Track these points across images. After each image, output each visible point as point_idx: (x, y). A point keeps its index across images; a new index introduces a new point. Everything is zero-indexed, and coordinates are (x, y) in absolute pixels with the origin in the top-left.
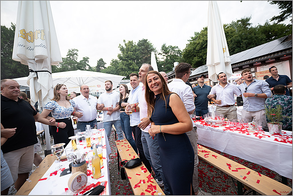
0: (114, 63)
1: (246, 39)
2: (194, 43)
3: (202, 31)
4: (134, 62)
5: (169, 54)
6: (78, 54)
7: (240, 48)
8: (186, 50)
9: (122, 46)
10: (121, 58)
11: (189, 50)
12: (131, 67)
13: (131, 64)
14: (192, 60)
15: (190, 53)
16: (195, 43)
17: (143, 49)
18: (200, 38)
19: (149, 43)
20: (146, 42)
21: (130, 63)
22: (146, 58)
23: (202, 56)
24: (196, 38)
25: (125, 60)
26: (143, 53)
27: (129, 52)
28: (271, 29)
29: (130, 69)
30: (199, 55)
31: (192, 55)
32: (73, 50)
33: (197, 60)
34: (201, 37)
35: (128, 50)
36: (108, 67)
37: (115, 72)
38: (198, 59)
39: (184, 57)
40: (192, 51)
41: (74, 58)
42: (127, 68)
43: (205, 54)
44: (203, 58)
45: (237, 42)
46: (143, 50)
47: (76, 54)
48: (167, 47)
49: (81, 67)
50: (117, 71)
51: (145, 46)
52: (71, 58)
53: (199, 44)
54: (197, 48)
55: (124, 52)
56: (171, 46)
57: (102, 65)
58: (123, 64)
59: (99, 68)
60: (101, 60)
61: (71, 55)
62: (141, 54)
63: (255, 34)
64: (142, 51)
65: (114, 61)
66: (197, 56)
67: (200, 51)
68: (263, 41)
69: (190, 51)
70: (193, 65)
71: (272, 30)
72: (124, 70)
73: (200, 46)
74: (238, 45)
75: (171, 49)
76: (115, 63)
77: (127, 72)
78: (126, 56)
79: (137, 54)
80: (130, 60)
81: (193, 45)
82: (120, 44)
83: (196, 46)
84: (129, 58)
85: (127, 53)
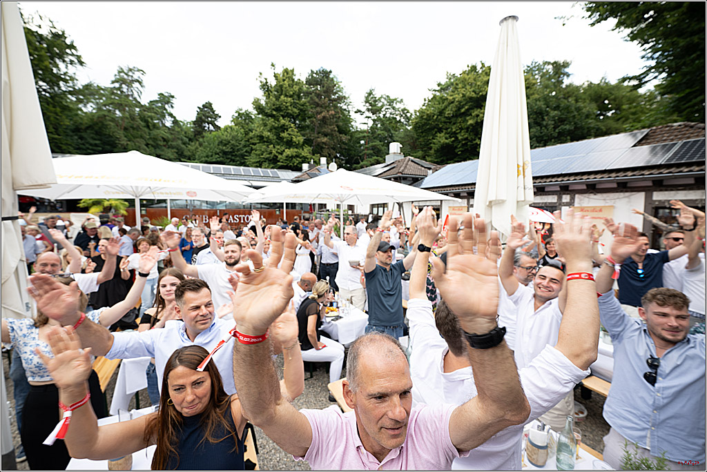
0: (243, 118)
1: (557, 108)
2: (443, 100)
3: (464, 72)
4: (292, 125)
5: (381, 116)
6: (144, 83)
7: (541, 128)
8: (421, 112)
9: (266, 79)
10: (260, 109)
11: (427, 115)
12: (285, 135)
13: (284, 128)
14: (433, 139)
15: (429, 120)
16: (445, 99)
17: (319, 94)
18: (456, 88)
19: (335, 80)
20: (328, 77)
21: (284, 125)
22: (324, 117)
24: (447, 87)
25: (273, 116)
26: (317, 103)
27: (282, 97)
28: (611, 93)
29: (282, 141)
30: (449, 130)
31: (435, 128)
32: (130, 70)
33: (443, 140)
34: (460, 86)
35: (280, 89)
36: (226, 128)
37: (243, 142)
38: (446, 139)
39: (415, 128)
40: (435, 117)
41: (132, 91)
42: (275, 137)
43: (463, 129)
44: (457, 138)
45: (536, 113)
46: (319, 96)
47: (138, 81)
48: (378, 96)
49: (152, 119)
50: (248, 141)
51: (323, 87)
52: (125, 90)
53: (452, 102)
54: (448, 112)
55: (269, 94)
56: (388, 96)
57: (210, 119)
58: (265, 126)
59: (200, 126)
60: (208, 106)
61: (122, 81)
62: (312, 106)
63: (577, 101)
64: (317, 100)
65: (243, 114)
66: (444, 131)
67: (453, 120)
68: (592, 119)
69: (429, 117)
70: (432, 151)
71: (613, 97)
72: (264, 142)
73: (454, 109)
74: (538, 120)
75: (386, 102)
76: (245, 120)
77: (274, 147)
78: (274, 105)
79: (303, 105)
80: (284, 117)
81: (439, 104)
82: (261, 74)
83: (446, 107)
84: (281, 113)
85: (277, 98)
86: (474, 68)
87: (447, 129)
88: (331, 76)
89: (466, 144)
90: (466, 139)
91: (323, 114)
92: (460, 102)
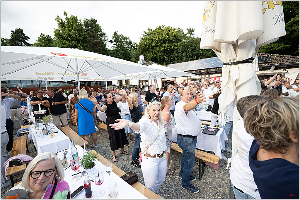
0: (45, 40)
2: (149, 39)
3: (157, 29)
8: (142, 44)
9: (62, 20)
10: (59, 35)
11: (144, 45)
17: (92, 31)
20: (95, 24)
22: (96, 43)
23: (156, 53)
24: (150, 34)
25: (67, 40)
26: (91, 35)
27: (73, 31)
30: (153, 52)
31: (148, 50)
34: (157, 34)
35: (70, 27)
38: (153, 55)
39: (139, 50)
40: (148, 46)
43: (159, 52)
44: (157, 55)
53: (155, 41)
54: (154, 44)
55: (64, 28)
57: (21, 39)
60: (19, 31)
65: (46, 37)
67: (155, 48)
69: (146, 46)
78: (68, 34)
79: (84, 36)
80: (75, 41)
81: (149, 41)
82: (58, 17)
83: (151, 42)
84: (73, 39)
85: (70, 31)
86: (160, 27)
87: (153, 51)
88: (97, 23)
89: (160, 57)
90: (161, 56)
91: (95, 41)
92: (158, 41)
